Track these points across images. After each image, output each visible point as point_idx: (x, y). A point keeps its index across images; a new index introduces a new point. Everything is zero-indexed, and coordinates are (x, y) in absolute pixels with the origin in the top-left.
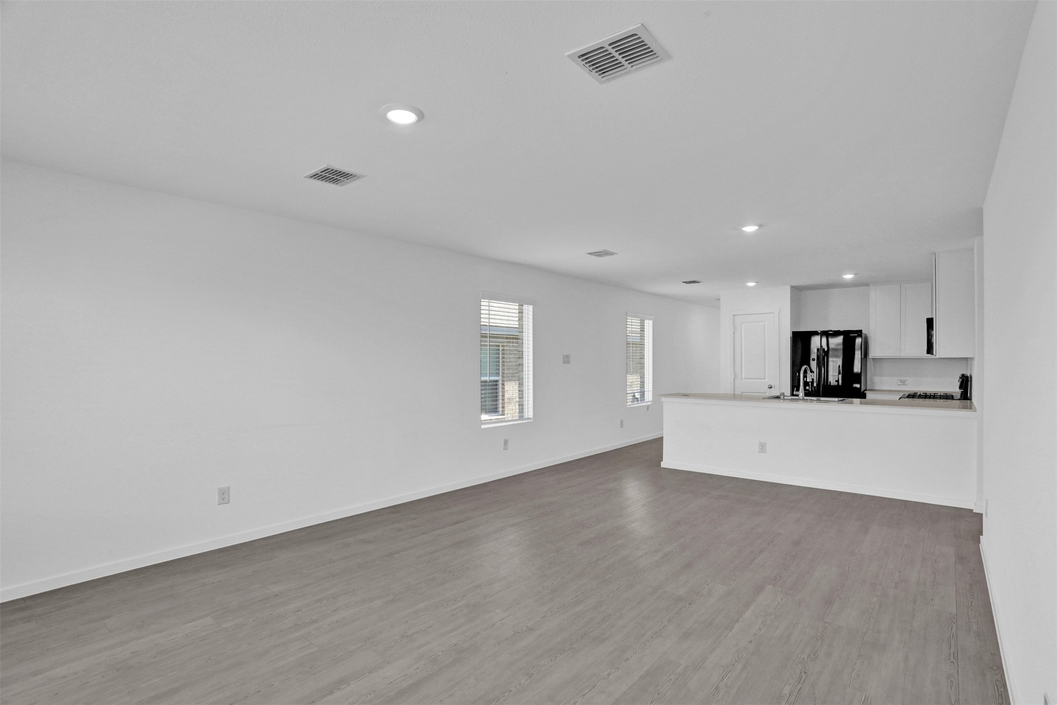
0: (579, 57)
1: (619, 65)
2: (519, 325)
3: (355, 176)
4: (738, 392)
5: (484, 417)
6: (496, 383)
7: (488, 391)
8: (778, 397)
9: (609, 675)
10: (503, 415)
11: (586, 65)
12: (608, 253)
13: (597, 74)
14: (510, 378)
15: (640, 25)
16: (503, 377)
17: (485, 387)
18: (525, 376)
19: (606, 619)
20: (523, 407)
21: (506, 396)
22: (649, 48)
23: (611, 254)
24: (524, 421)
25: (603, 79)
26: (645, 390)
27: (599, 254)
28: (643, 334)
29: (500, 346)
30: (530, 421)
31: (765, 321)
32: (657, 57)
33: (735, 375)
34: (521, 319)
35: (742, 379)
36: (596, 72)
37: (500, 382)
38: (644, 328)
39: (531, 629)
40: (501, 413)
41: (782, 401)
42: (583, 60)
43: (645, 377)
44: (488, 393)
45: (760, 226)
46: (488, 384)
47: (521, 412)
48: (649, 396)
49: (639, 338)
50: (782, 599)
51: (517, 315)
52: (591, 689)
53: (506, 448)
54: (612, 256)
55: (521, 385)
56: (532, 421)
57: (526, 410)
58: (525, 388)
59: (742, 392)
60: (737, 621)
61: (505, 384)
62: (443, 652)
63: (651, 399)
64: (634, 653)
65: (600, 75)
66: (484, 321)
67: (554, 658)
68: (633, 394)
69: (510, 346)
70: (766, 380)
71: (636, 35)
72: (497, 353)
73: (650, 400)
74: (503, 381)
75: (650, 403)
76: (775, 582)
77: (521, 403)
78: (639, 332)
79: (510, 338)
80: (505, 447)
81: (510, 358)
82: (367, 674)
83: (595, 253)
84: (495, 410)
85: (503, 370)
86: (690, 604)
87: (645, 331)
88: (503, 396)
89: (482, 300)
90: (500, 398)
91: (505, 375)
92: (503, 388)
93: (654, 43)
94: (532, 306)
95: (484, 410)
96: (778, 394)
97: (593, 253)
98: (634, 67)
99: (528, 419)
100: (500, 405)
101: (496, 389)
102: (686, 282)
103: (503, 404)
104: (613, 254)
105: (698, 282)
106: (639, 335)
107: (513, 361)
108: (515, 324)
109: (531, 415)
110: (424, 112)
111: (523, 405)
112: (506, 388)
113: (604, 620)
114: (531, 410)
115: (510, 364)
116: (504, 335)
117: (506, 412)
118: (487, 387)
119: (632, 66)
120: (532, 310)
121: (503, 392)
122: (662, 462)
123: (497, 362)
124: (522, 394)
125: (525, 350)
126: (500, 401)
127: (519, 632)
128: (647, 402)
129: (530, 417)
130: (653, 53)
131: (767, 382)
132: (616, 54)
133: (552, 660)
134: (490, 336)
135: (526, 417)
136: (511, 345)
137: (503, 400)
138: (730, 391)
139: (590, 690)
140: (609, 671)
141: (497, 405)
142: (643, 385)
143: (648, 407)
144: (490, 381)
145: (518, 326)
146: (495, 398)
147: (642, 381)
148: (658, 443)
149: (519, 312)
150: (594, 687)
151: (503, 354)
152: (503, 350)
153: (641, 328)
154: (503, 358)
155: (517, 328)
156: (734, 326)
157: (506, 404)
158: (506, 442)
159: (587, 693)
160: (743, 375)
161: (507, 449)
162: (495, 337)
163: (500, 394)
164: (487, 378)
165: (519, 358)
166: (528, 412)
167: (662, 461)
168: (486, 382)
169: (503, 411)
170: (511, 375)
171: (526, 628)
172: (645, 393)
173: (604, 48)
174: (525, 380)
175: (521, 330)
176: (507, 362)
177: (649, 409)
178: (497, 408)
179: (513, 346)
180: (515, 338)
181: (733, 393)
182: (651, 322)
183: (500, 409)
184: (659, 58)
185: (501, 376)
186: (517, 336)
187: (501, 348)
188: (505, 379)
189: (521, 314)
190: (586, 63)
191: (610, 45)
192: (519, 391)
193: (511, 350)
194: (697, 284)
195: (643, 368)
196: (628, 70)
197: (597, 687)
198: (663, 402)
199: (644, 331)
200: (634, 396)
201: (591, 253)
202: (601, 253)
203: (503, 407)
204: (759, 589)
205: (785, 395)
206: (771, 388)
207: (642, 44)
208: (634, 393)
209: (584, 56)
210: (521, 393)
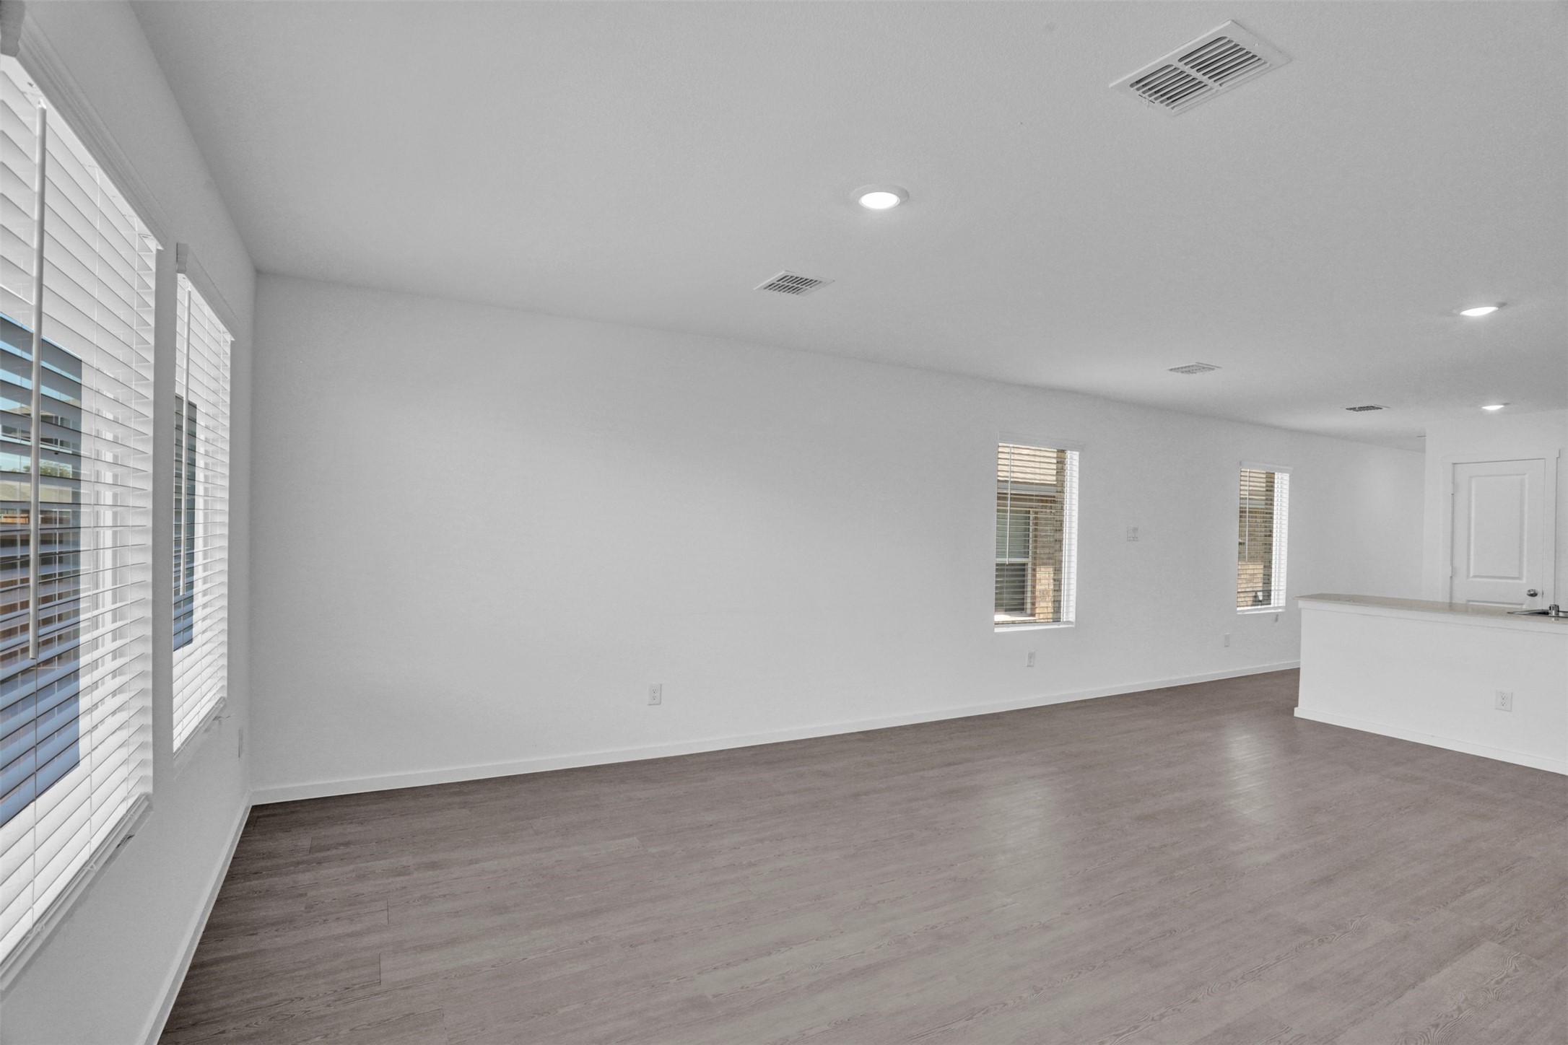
0: (1132, 85)
1: (1200, 85)
2: (1056, 481)
3: (820, 282)
4: (1460, 599)
5: (1001, 617)
6: (1023, 567)
7: (1005, 579)
8: (1545, 613)
9: (1162, 1016)
10: (1033, 615)
11: (1144, 96)
12: (1204, 368)
13: (1162, 105)
14: (1045, 561)
15: (1229, 22)
16: (1035, 558)
17: (1002, 573)
18: (1065, 559)
19: (1168, 935)
20: (1060, 604)
21: (1037, 587)
22: (1248, 53)
23: (1211, 368)
24: (1061, 626)
25: (1173, 111)
26: (1273, 588)
27: (1188, 370)
28: (1270, 495)
29: (1031, 513)
30: (1070, 626)
31: (1524, 474)
32: (1264, 63)
33: (1453, 570)
34: (1061, 471)
35: (1468, 577)
36: (1162, 102)
37: (1030, 565)
38: (1273, 487)
39: (1046, 927)
40: (1029, 611)
41: (1553, 619)
42: (1138, 89)
43: (1273, 566)
44: (1007, 582)
45: (1501, 305)
46: (1006, 567)
47: (1057, 612)
48: (1279, 598)
49: (1264, 503)
50: (1516, 970)
51: (1054, 467)
52: (1130, 1029)
53: (1032, 664)
54: (1211, 371)
55: (1058, 571)
56: (1073, 626)
57: (1064, 609)
58: (1064, 575)
59: (1469, 601)
60: (1413, 986)
61: (1038, 569)
62: (915, 933)
63: (1282, 603)
64: (1208, 994)
65: (1167, 105)
66: (1002, 475)
67: (1077, 974)
68: (1254, 594)
69: (1045, 514)
70: (1524, 581)
71: (1224, 38)
72: (1025, 523)
73: (1280, 605)
74: (1034, 564)
75: (1280, 610)
76: (1505, 939)
77: (1056, 599)
78: (1264, 493)
79: (1046, 501)
80: (1030, 662)
81: (1046, 531)
82: (814, 941)
83: (1182, 368)
84: (1019, 607)
85: (1036, 548)
86: (1322, 941)
87: (1276, 490)
88: (1034, 587)
89: (1000, 444)
90: (1029, 589)
91: (1038, 556)
92: (1034, 576)
93: (1257, 45)
94: (1078, 453)
95: (1000, 606)
96: (1546, 608)
97: (1178, 368)
98: (1224, 85)
99: (1068, 622)
100: (1029, 600)
101: (1024, 576)
102: (1354, 409)
103: (1034, 598)
104: (1213, 369)
105: (1378, 408)
106: (1264, 498)
107: (1050, 536)
108: (1052, 479)
109: (1072, 617)
110: (908, 191)
111: (1060, 601)
112: (1037, 575)
113: (1164, 936)
114: (1073, 609)
115: (1045, 539)
116: (1032, 495)
117: (1037, 611)
118: (1005, 573)
119: (1221, 85)
120: (1078, 459)
121: (1034, 581)
122: (1296, 709)
123: (1025, 536)
124: (1060, 585)
125: (1066, 519)
126: (1029, 594)
127: (1026, 928)
128: (1275, 608)
129: (1070, 620)
130: (1256, 58)
131: (1526, 584)
132: (1193, 73)
133: (1072, 975)
134: (1011, 498)
135: (1065, 620)
136: (1048, 511)
137: (1033, 592)
138: (1442, 597)
139: (1128, 1031)
140: (1163, 1010)
141: (1023, 599)
142: (1269, 579)
143: (1277, 615)
144: (1010, 565)
145: (1055, 483)
146: (1021, 588)
147: (1267, 573)
148: (1291, 676)
149: (1058, 462)
150: (1136, 1028)
151: (1036, 524)
152: (1036, 518)
153: (1267, 486)
154: (1036, 530)
155: (1054, 485)
156: (1453, 483)
157: (1037, 600)
158: (1031, 656)
159: (1123, 1034)
160: (1472, 569)
161: (1032, 666)
162: (1022, 499)
163: (1029, 583)
164: (1007, 560)
165: (1056, 530)
166: (1067, 613)
167: (1297, 706)
168: (1003, 565)
169: (1033, 608)
170: (1047, 556)
171: (1038, 924)
172: (1273, 593)
173: (1171, 66)
174: (1065, 565)
175: (1059, 489)
176: (1041, 536)
177: (1279, 619)
178: (1023, 604)
179: (1051, 512)
180: (1051, 500)
181: (1448, 601)
182: (1286, 477)
183: (1029, 606)
184: (1268, 64)
185: (1030, 557)
186: (1054, 497)
187: (1032, 516)
188: (1038, 562)
189: (1060, 465)
190: (1144, 93)
191: (1181, 60)
192: (1055, 580)
193: (1046, 519)
194: (1376, 410)
195: (1269, 551)
196: (1214, 91)
197: (1140, 1029)
198: (1301, 609)
199: (1273, 491)
200: (1256, 597)
201: (1175, 369)
202: (1191, 368)
203: (1033, 604)
204: (1467, 944)
205: (1560, 610)
206: (1534, 595)
207: (1236, 49)
208: (1256, 592)
209: (1140, 83)
210: (1058, 583)
